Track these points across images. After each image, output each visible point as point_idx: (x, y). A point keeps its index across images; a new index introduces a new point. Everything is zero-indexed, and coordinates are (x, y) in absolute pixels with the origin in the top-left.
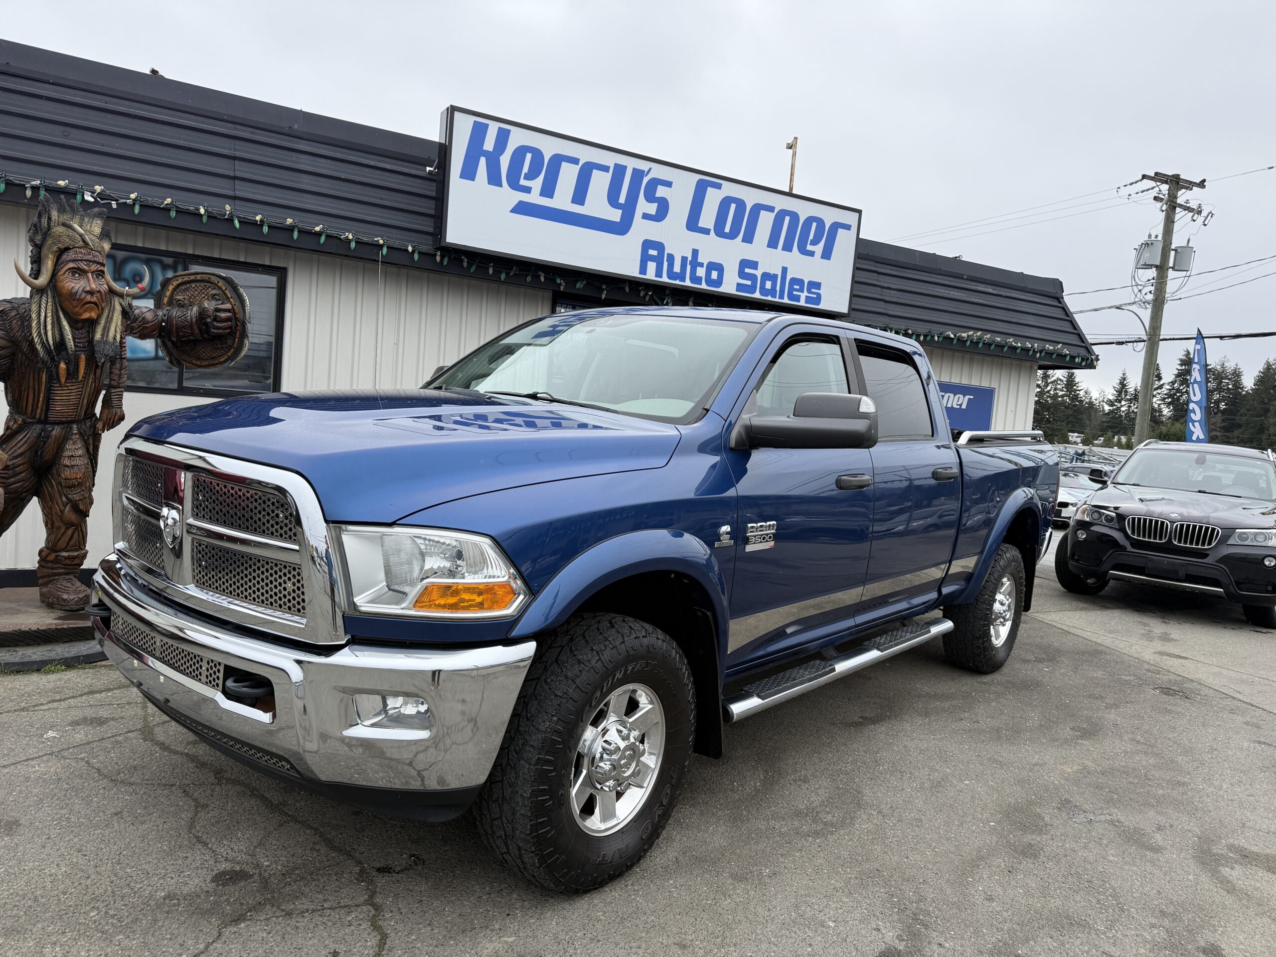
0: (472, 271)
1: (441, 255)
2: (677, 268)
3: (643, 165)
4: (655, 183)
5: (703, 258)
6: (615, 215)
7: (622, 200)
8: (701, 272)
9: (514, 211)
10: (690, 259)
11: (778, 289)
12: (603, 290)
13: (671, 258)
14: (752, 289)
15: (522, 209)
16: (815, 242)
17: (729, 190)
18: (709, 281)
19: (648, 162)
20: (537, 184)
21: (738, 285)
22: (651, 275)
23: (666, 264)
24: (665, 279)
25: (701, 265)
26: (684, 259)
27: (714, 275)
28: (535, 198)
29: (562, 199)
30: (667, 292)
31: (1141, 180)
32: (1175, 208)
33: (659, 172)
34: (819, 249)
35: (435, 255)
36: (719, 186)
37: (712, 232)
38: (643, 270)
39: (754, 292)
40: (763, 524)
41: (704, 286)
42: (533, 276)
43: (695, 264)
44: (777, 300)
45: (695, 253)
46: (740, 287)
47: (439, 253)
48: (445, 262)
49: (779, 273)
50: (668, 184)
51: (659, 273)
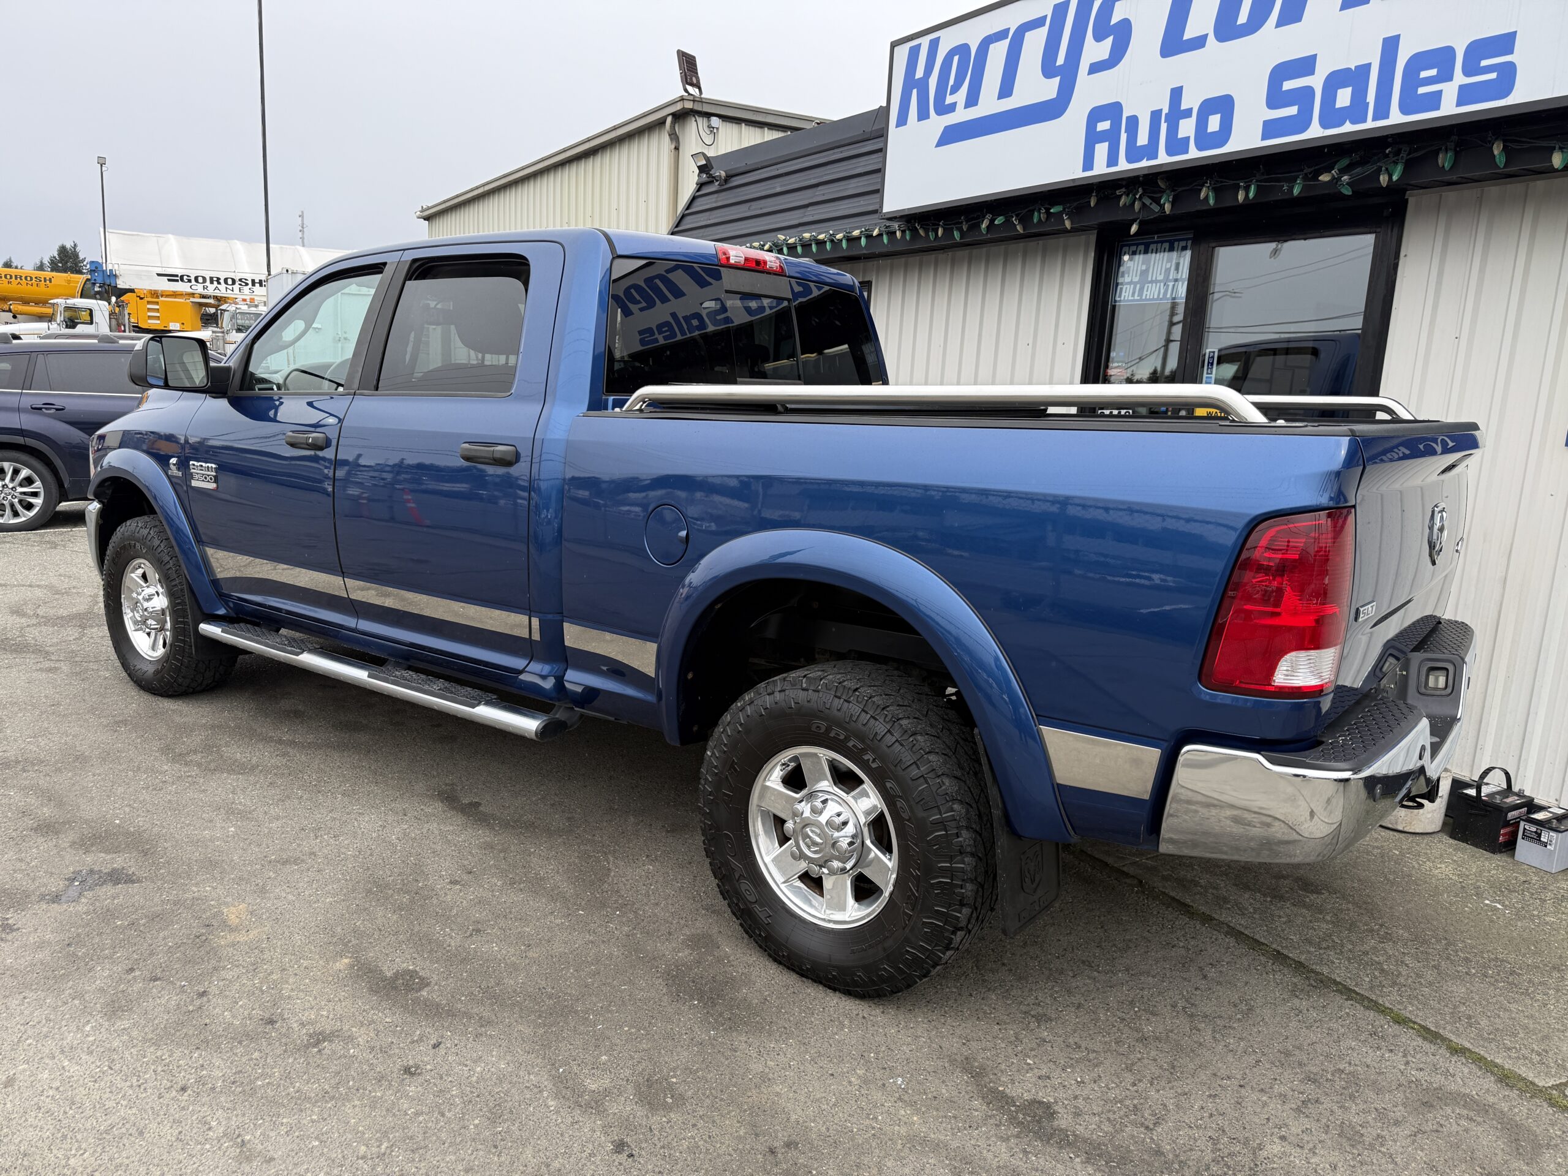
1: (901, 229)
2: (1143, 139)
5: (1191, 101)
7: (1061, 58)
8: (1187, 128)
9: (940, 143)
10: (1166, 110)
11: (1371, 97)
13: (1133, 123)
14: (1301, 120)
18: (1203, 138)
21: (1267, 125)
22: (1099, 166)
23: (1124, 138)
24: (1122, 165)
25: (1188, 113)
26: (1156, 115)
27: (1214, 123)
28: (962, 115)
29: (990, 104)
37: (1211, 38)
38: (1088, 162)
39: (1306, 128)
40: (204, 464)
41: (1194, 153)
43: (1177, 113)
45: (1177, 94)
46: (1271, 127)
48: (908, 237)
49: (1374, 57)
51: (1112, 158)
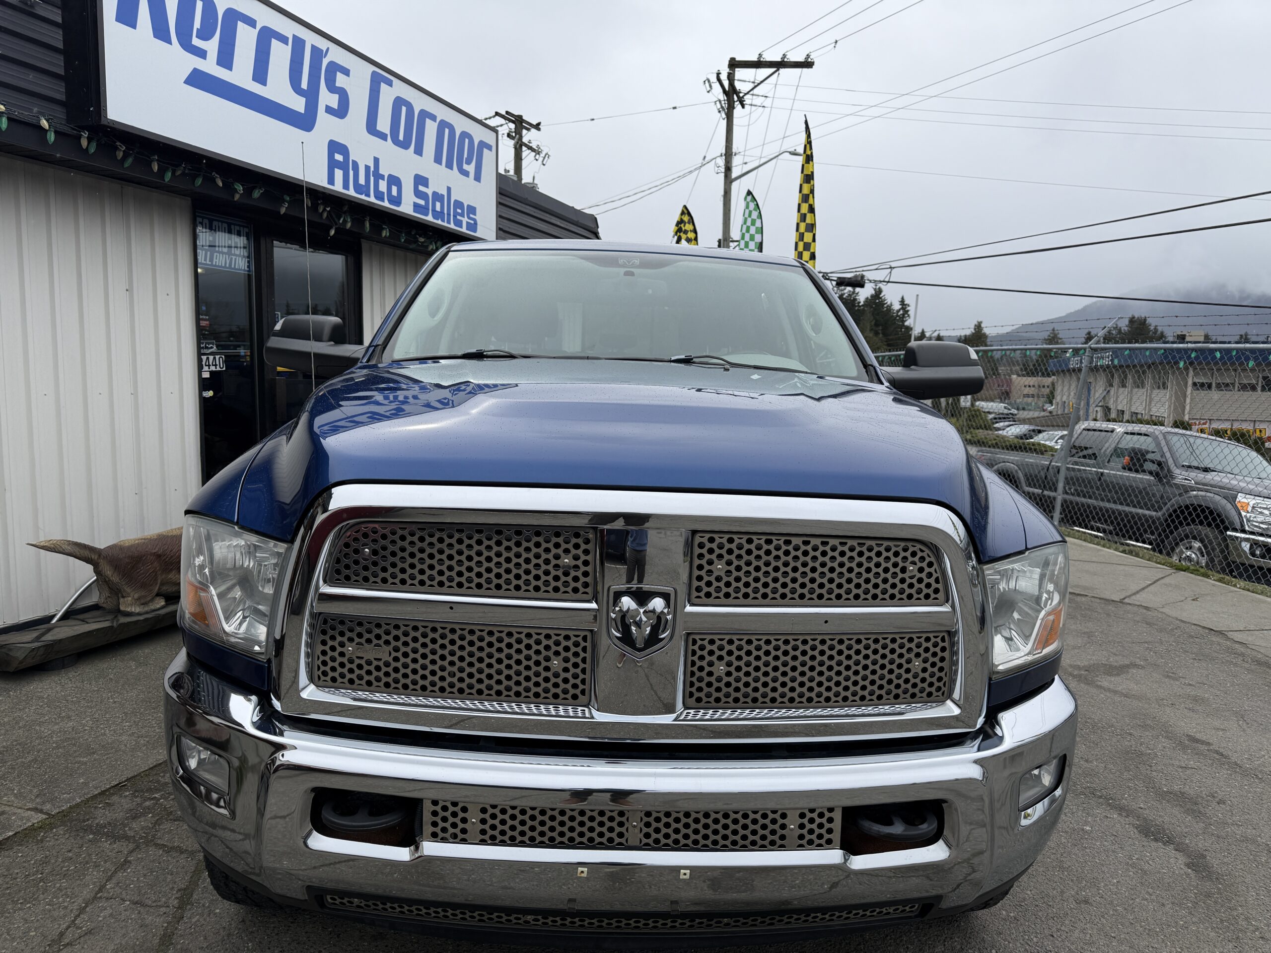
0: (126, 165)
1: (88, 138)
2: (362, 181)
3: (323, 44)
4: (334, 68)
5: (383, 169)
6: (298, 104)
7: (304, 85)
8: (383, 186)
9: (189, 81)
10: (372, 169)
11: (446, 212)
12: (284, 201)
13: (356, 165)
14: (426, 210)
15: (197, 79)
16: (469, 162)
17: (400, 90)
18: (390, 198)
19: (325, 40)
20: (212, 46)
21: (415, 204)
22: (338, 187)
23: (351, 173)
24: (351, 192)
25: (382, 177)
26: (367, 168)
27: (394, 191)
28: (210, 66)
29: (242, 73)
30: (346, 208)
31: (494, 117)
32: (521, 146)
33: (336, 55)
34: (471, 168)
35: (80, 137)
36: (390, 84)
37: (389, 138)
38: (331, 180)
39: (427, 215)
41: (385, 203)
42: (205, 179)
43: (378, 176)
44: (445, 224)
45: (376, 161)
46: (416, 207)
47: (85, 134)
48: (92, 150)
49: (445, 193)
50: (346, 72)
51: (346, 186)
